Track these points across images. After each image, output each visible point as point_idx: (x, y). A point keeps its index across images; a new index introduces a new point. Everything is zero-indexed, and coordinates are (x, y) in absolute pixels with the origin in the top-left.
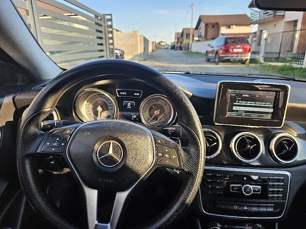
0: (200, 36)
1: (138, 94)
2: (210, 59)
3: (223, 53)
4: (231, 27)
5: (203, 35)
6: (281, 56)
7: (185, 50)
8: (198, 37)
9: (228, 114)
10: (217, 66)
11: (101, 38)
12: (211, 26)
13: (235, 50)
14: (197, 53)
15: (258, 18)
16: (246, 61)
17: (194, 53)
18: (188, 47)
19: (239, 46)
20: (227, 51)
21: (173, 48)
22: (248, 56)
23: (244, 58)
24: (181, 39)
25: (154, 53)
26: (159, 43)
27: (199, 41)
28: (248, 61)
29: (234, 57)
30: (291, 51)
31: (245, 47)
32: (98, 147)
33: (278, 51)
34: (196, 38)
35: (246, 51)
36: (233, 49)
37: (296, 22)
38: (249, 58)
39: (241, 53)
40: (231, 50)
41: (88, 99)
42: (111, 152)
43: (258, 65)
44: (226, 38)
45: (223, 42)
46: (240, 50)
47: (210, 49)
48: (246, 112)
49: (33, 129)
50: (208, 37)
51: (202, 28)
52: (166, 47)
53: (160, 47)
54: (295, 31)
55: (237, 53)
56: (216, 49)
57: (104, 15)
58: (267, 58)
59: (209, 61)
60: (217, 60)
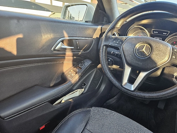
1: (166, 34)
32: (138, 46)
41: (134, 33)
49: (110, 34)
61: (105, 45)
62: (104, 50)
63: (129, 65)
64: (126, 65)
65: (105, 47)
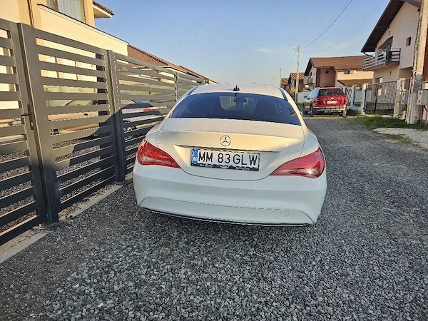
0: (311, 84)
3: (317, 105)
4: (351, 72)
5: (314, 82)
8: (309, 84)
10: (312, 118)
12: (324, 72)
13: (329, 102)
16: (342, 113)
19: (332, 98)
20: (320, 103)
23: (339, 110)
28: (345, 112)
29: (328, 109)
31: (340, 99)
34: (307, 86)
35: (341, 103)
36: (326, 101)
38: (344, 109)
39: (335, 105)
40: (324, 102)
43: (356, 117)
44: (320, 90)
46: (335, 102)
51: (313, 74)
55: (332, 105)
56: (311, 100)
58: (369, 110)
60: (312, 112)
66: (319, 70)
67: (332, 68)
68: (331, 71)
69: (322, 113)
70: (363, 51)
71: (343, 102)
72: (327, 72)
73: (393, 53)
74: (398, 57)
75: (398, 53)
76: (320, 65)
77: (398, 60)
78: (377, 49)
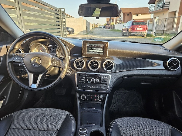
2: (124, 34)
3: (131, 31)
4: (139, 15)
6: (165, 32)
7: (111, 28)
8: (119, 21)
9: (87, 53)
10: (127, 38)
11: (58, 22)
12: (126, 15)
13: (138, 29)
14: (118, 30)
15: (153, 10)
16: (144, 35)
17: (116, 30)
18: (113, 27)
19: (140, 27)
20: (133, 29)
21: (104, 27)
22: (146, 32)
23: (143, 33)
24: (109, 22)
25: (93, 30)
26: (96, 24)
27: (120, 23)
28: (146, 35)
29: (137, 33)
30: (172, 29)
31: (144, 27)
33: (163, 30)
34: (118, 22)
35: (144, 29)
36: (136, 28)
37: (175, 12)
38: (146, 33)
40: (135, 29)
42: (37, 61)
43: (151, 37)
44: (133, 22)
45: (131, 24)
46: (141, 29)
47: (124, 28)
48: (93, 52)
49: (11, 53)
50: (125, 21)
51: (121, 16)
52: (100, 27)
53: (97, 27)
54: (175, 17)
55: (139, 30)
56: (127, 28)
57: (60, 9)
58: (157, 34)
59: (123, 35)
60: (128, 34)
61: (10, 62)
62: (10, 65)
63: (31, 72)
64: (29, 73)
65: (10, 64)
66: (124, 14)
67: (131, 13)
68: (130, 14)
69: (134, 35)
70: (149, 3)
71: (146, 29)
72: (128, 15)
73: (165, 4)
74: (168, 5)
75: (169, 4)
76: (125, 12)
77: (168, 7)
78: (156, 2)
